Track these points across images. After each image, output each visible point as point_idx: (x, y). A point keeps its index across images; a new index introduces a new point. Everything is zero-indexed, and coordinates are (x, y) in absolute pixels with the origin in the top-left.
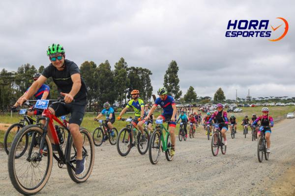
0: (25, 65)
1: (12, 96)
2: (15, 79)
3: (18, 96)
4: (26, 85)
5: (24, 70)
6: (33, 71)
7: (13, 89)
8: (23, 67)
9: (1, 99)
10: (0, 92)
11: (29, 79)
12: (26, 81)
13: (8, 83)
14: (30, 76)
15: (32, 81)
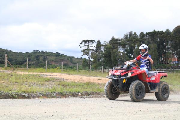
0: (129, 32)
1: (119, 57)
2: (121, 44)
3: (124, 57)
4: (130, 48)
5: (128, 36)
6: (135, 36)
7: (120, 51)
8: (128, 33)
9: (111, 59)
10: (110, 54)
11: (132, 43)
12: (130, 45)
13: (116, 47)
14: (132, 41)
15: (134, 45)
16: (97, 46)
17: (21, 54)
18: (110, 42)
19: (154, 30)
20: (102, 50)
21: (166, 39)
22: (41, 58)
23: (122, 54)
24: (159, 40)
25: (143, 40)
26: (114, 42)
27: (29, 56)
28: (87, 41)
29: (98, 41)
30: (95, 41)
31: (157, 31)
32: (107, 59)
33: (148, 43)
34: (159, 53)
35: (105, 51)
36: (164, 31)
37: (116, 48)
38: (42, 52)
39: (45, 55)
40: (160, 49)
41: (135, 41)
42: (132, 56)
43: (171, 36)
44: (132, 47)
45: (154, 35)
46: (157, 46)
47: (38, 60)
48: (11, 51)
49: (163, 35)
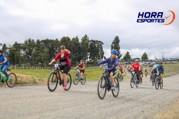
1: (20, 58)
2: (22, 48)
3: (24, 58)
4: (29, 51)
5: (28, 42)
6: (33, 43)
7: (21, 53)
8: (28, 40)
9: (14, 59)
10: (14, 55)
11: (31, 47)
12: (29, 49)
13: (18, 49)
14: (31, 46)
15: (32, 49)
16: (3, 48)
18: (13, 46)
19: (47, 39)
20: (7, 51)
21: (56, 45)
23: (23, 55)
24: (50, 46)
25: (39, 45)
26: (17, 46)
29: (4, 45)
30: (2, 44)
31: (49, 39)
32: (11, 59)
33: (42, 48)
34: (50, 56)
35: (9, 52)
36: (54, 40)
37: (18, 51)
40: (51, 53)
41: (33, 46)
42: (31, 57)
43: (59, 44)
44: (30, 50)
45: (47, 42)
46: (49, 50)
49: (53, 43)
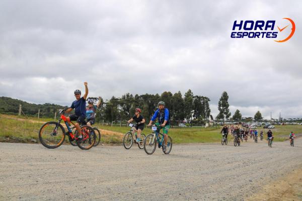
1: (117, 114)
2: (120, 103)
4: (127, 107)
5: (126, 97)
6: (131, 98)
8: (126, 95)
9: (111, 115)
10: (111, 110)
11: (129, 103)
12: (127, 104)
13: (116, 105)
14: (129, 101)
15: (131, 104)
17: (34, 105)
18: (110, 101)
19: (147, 94)
20: (104, 106)
22: (52, 110)
23: (120, 111)
24: (150, 102)
25: (138, 101)
26: (114, 101)
27: (41, 108)
28: (92, 98)
31: (149, 94)
32: (107, 114)
33: (141, 104)
34: (150, 112)
35: (106, 108)
36: (155, 95)
38: (53, 105)
39: (55, 107)
40: (151, 109)
41: (131, 101)
42: (128, 114)
44: (129, 106)
45: (146, 97)
46: (148, 106)
47: (49, 111)
48: (25, 102)
49: (153, 98)
